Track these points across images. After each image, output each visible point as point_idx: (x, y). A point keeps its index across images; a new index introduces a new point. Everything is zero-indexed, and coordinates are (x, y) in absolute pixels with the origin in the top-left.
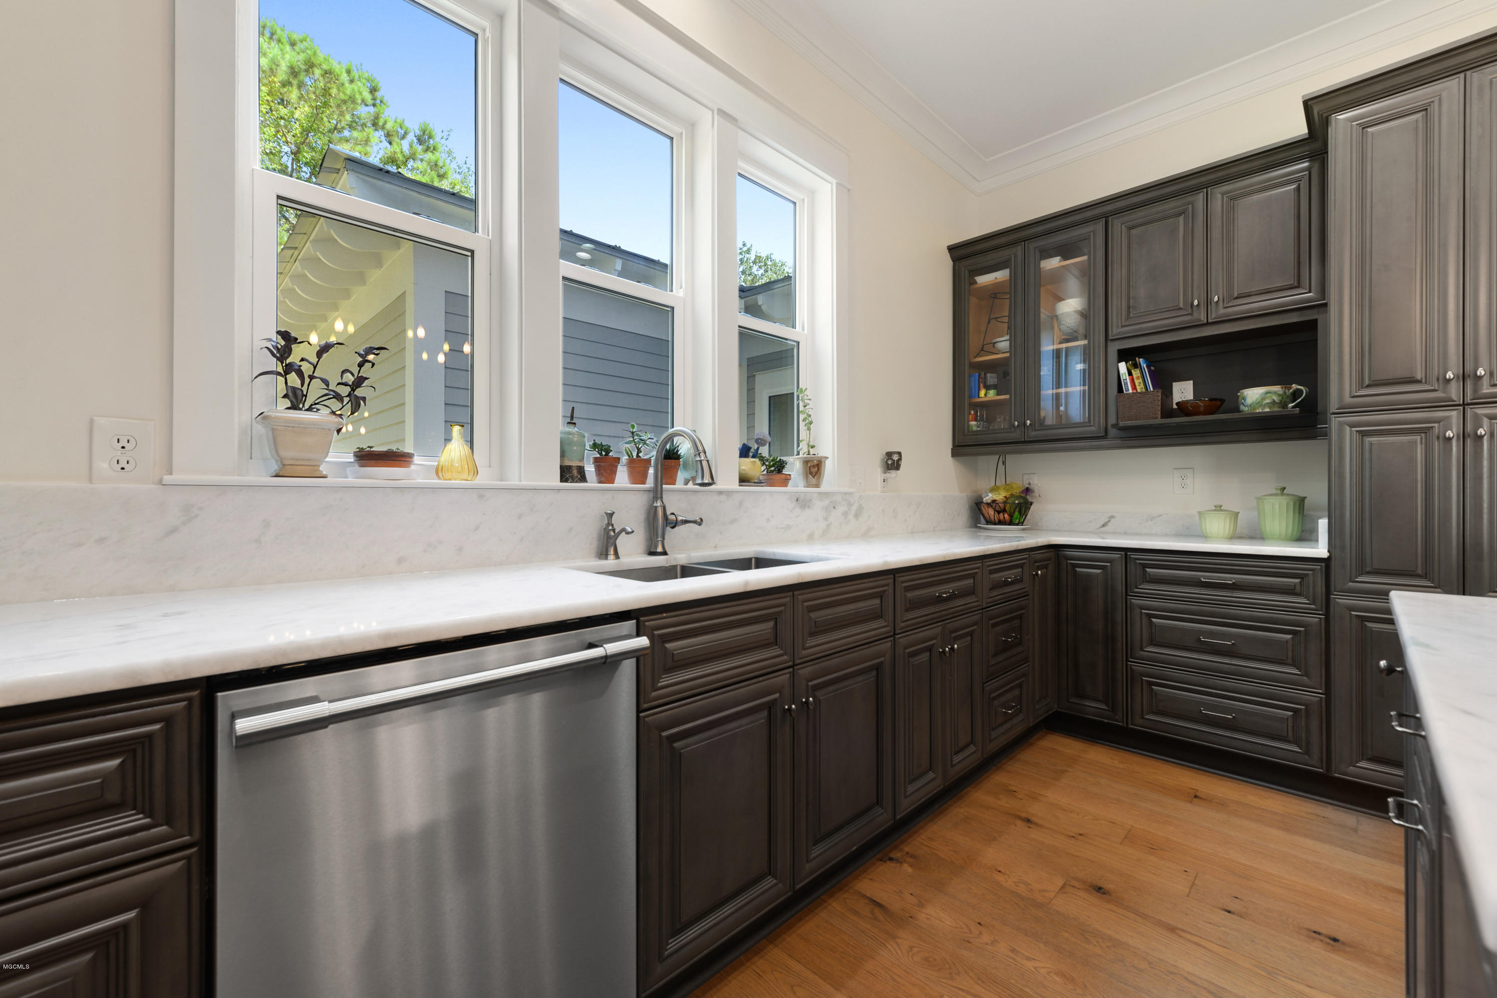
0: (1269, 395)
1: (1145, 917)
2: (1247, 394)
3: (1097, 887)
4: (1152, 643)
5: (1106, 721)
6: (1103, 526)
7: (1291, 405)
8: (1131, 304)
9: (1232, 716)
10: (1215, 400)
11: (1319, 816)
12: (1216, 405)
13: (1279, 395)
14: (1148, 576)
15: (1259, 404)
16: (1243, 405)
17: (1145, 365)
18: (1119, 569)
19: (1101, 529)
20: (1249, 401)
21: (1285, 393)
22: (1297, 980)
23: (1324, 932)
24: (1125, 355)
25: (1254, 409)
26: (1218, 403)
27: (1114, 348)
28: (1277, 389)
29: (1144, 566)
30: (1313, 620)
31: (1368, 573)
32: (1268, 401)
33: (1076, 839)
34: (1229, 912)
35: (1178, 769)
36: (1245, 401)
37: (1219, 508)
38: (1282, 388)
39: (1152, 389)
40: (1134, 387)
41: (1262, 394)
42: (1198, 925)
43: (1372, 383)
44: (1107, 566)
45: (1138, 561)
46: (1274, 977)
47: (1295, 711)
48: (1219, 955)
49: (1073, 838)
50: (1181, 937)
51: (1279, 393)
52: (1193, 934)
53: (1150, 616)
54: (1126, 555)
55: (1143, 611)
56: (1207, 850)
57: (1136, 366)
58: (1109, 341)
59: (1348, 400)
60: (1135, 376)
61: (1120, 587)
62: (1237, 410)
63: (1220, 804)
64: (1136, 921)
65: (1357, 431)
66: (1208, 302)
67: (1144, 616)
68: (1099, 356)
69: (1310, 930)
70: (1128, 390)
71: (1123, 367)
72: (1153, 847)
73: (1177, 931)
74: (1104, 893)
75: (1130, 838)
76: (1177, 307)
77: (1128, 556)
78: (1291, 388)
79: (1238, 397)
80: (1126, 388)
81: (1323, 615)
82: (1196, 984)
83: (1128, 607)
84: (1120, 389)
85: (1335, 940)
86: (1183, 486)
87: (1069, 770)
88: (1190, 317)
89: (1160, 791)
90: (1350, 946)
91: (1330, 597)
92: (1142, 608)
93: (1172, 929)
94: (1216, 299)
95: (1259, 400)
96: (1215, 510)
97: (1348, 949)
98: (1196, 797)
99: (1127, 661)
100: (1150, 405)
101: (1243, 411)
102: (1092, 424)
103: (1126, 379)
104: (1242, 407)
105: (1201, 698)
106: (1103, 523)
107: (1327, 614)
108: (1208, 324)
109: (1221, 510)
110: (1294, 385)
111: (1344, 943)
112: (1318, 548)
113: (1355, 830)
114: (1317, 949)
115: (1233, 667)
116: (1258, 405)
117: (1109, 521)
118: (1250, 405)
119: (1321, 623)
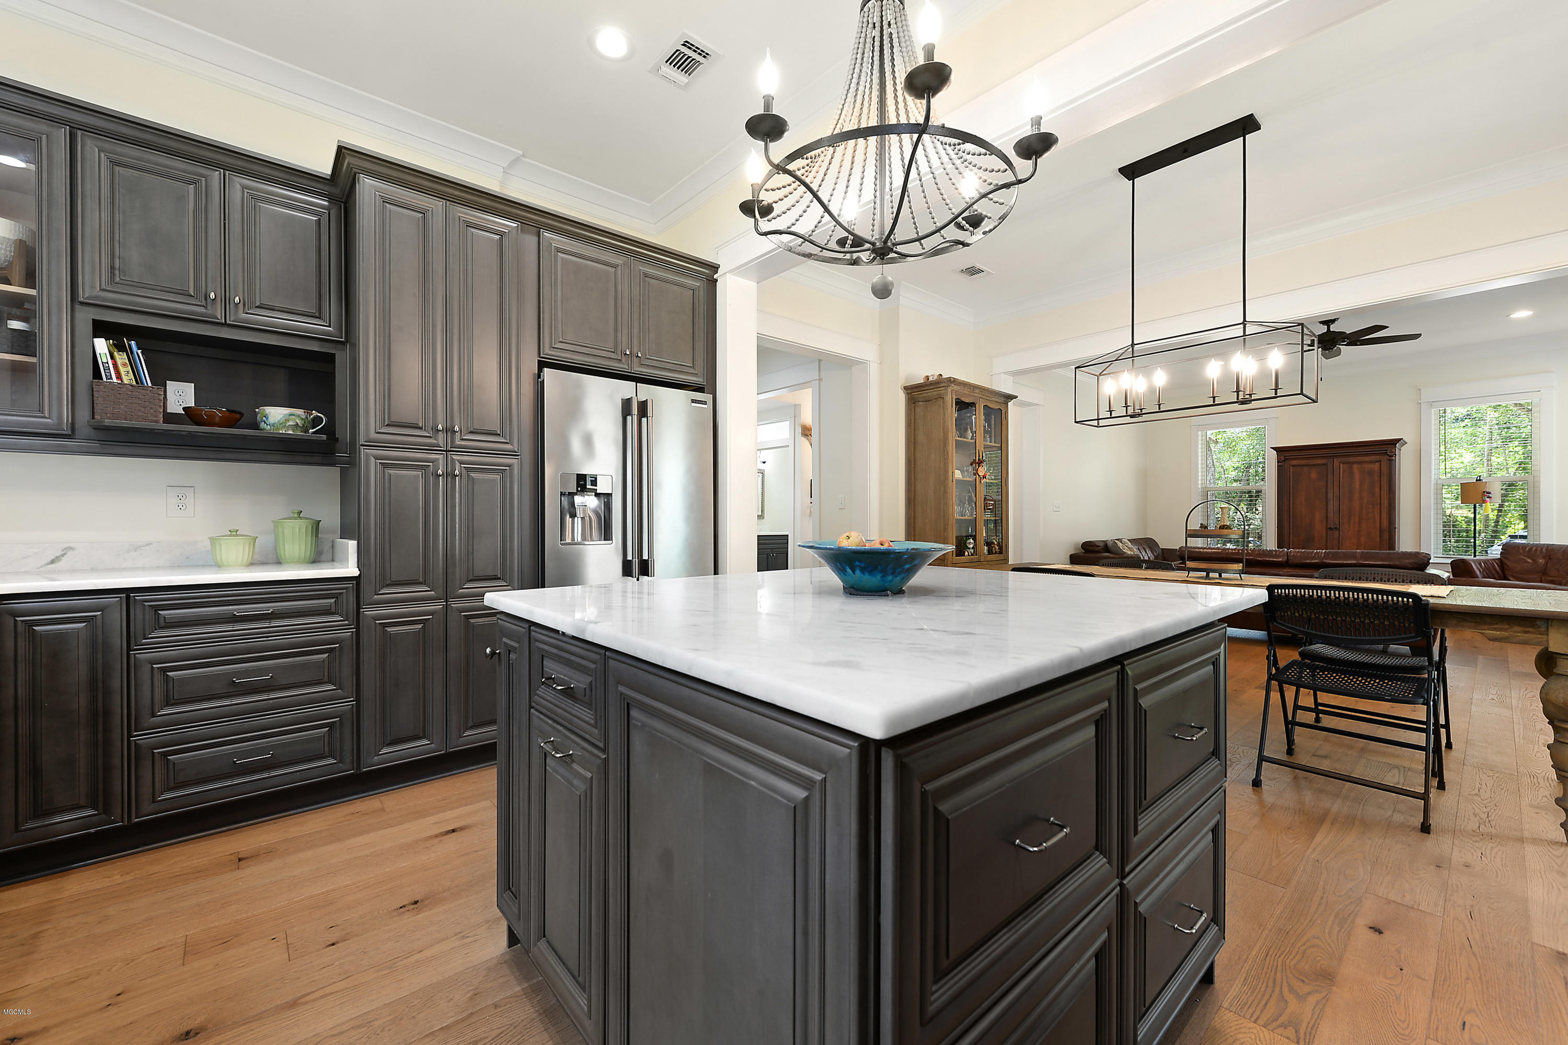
0: (293, 417)
1: (259, 1017)
2: (270, 412)
3: (182, 1035)
4: (168, 703)
5: (92, 831)
6: (52, 562)
7: (311, 431)
8: (117, 266)
9: (270, 754)
10: (235, 412)
11: (353, 814)
12: (233, 419)
13: (302, 419)
14: (162, 621)
15: (283, 424)
16: (265, 423)
17: (139, 351)
18: (116, 618)
19: (49, 566)
20: (271, 420)
21: (307, 418)
22: (410, 954)
23: (407, 903)
24: (101, 329)
25: (278, 429)
26: (238, 416)
27: (86, 317)
28: (300, 412)
29: (156, 609)
30: (347, 634)
31: (388, 585)
32: (291, 423)
33: (116, 1004)
34: (333, 944)
35: (204, 843)
36: (267, 419)
37: (234, 533)
38: (305, 412)
39: (150, 384)
40: (119, 376)
41: (285, 415)
42: (314, 979)
43: (390, 423)
44: (95, 616)
45: (146, 604)
46: (395, 967)
47: (330, 725)
48: (346, 989)
49: (110, 1007)
50: (306, 1003)
51: (302, 417)
52: (315, 991)
53: (164, 670)
54: (128, 597)
55: (154, 666)
56: (282, 903)
57: (121, 348)
58: (77, 303)
59: (373, 436)
60: (119, 362)
61: (117, 641)
62: (256, 426)
63: (267, 853)
64: (252, 1030)
65: (380, 463)
66: (226, 301)
67: (156, 672)
68: (60, 319)
69: (397, 909)
70: (111, 378)
71: (101, 345)
72: (225, 941)
73: (298, 1002)
74: (197, 1034)
75: (189, 951)
76: (186, 293)
77: (131, 599)
78: (311, 414)
79: (256, 414)
80: (108, 374)
81: (354, 629)
82: (342, 1033)
83: (131, 666)
84: (97, 374)
85: (416, 902)
86: (180, 507)
87: (45, 927)
88: (202, 310)
89: (197, 878)
90: (427, 899)
91: (359, 611)
92: (152, 663)
93: (293, 1004)
94: (237, 300)
95: (283, 420)
96: (231, 536)
97: (426, 902)
98: (240, 860)
99: (130, 736)
100: (147, 403)
101: (264, 429)
102: (47, 415)
103: (107, 363)
104: (262, 425)
105: (234, 748)
106: (53, 557)
107: (358, 628)
108: (225, 324)
109: (237, 535)
110: (314, 412)
111: (422, 901)
112: (348, 567)
113: (383, 810)
114: (409, 919)
115: (271, 701)
116: (281, 426)
117: (63, 555)
118: (273, 425)
119: (352, 637)
